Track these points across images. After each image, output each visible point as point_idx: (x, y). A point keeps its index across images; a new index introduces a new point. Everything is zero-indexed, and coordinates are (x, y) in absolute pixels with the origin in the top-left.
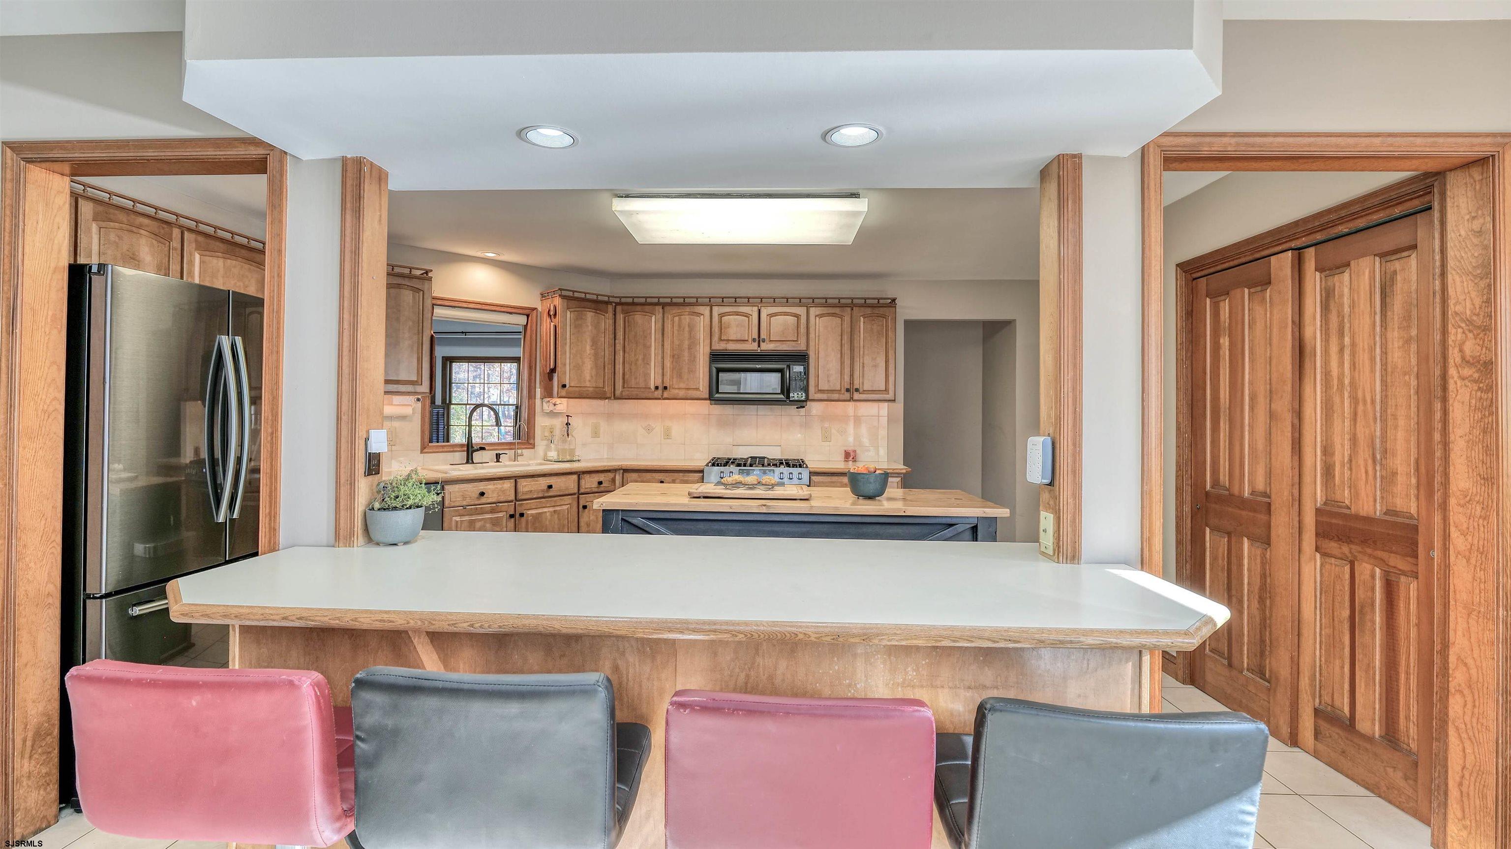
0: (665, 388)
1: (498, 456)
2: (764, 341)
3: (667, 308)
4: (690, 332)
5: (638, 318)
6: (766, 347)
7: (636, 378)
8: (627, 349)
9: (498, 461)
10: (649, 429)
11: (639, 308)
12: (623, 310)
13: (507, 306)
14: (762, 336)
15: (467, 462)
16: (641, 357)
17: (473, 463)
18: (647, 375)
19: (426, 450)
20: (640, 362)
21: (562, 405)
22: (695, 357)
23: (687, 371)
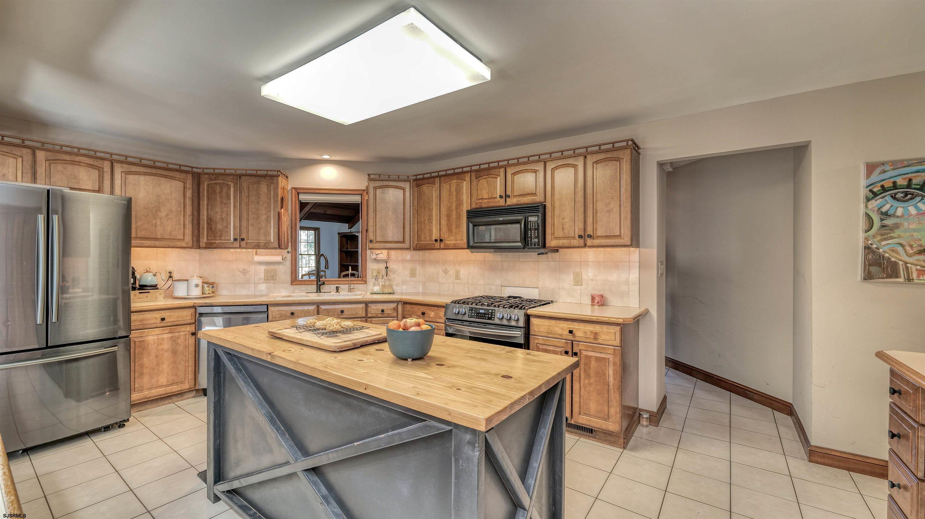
0: (441, 240)
1: (337, 288)
2: (509, 197)
3: (442, 179)
4: (457, 196)
5: (425, 188)
6: (511, 201)
7: (424, 234)
8: (419, 213)
9: (337, 291)
10: (446, 272)
11: (426, 181)
12: (416, 184)
13: (346, 190)
14: (507, 193)
15: (317, 292)
16: (427, 218)
17: (320, 292)
18: (431, 231)
19: (294, 283)
20: (427, 221)
21: (383, 255)
22: (460, 215)
23: (455, 226)
